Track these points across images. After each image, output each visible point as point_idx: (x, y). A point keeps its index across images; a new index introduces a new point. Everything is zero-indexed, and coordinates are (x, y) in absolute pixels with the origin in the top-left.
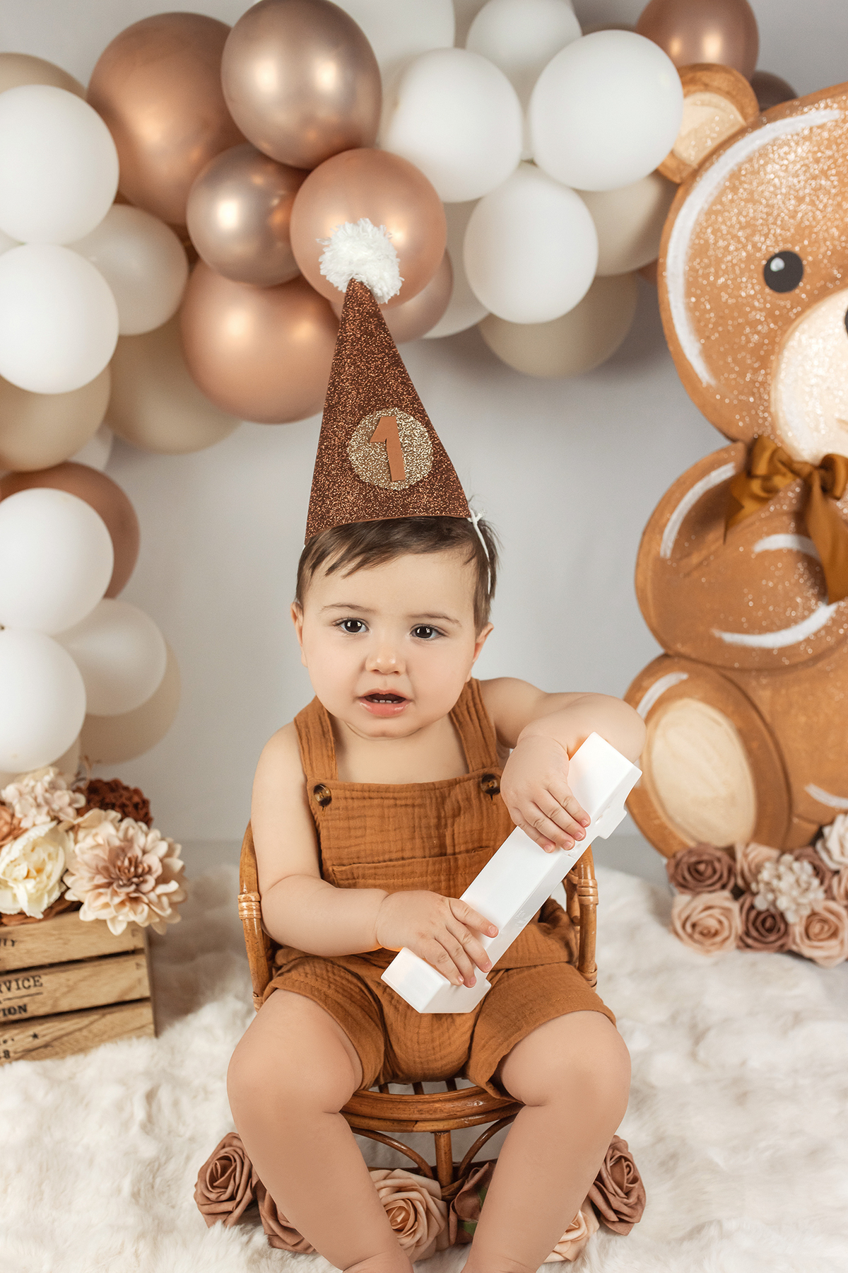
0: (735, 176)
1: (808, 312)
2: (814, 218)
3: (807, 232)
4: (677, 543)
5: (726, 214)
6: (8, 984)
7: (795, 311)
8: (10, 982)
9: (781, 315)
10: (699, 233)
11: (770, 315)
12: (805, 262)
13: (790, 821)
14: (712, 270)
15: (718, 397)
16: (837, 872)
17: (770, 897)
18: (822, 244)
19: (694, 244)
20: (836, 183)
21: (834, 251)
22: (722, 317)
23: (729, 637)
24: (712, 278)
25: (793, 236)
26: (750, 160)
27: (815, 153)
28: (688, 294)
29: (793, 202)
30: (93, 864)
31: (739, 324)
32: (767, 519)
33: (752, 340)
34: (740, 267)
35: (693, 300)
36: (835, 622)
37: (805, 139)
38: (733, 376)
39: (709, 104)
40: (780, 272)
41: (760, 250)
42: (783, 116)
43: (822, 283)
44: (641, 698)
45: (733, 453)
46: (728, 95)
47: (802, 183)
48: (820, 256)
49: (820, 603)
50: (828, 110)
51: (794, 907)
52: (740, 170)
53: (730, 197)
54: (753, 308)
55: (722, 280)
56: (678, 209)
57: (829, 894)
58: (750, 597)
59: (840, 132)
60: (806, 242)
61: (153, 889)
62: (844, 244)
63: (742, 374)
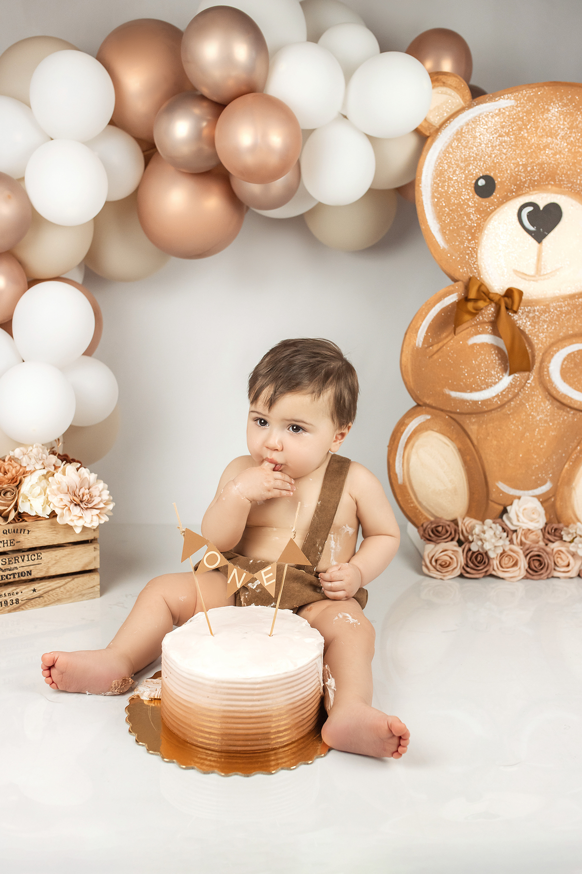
0: (459, 134)
1: (498, 209)
2: (501, 158)
3: (497, 164)
4: (426, 338)
5: (455, 153)
6: (23, 557)
7: (491, 208)
8: (24, 556)
9: (483, 210)
10: (440, 162)
11: (478, 211)
12: (496, 182)
13: (487, 504)
14: (446, 184)
15: (449, 255)
16: (515, 531)
17: (480, 543)
18: (505, 172)
19: (437, 169)
20: (513, 139)
21: (512, 176)
22: (451, 210)
23: (454, 394)
24: (446, 189)
25: (490, 167)
26: (468, 124)
27: (502, 122)
28: (433, 197)
29: (490, 148)
31: (461, 214)
32: (476, 325)
33: (468, 223)
34: (461, 183)
35: (436, 200)
36: (512, 386)
37: (497, 115)
38: (457, 243)
39: (446, 93)
40: (483, 186)
41: (473, 174)
42: (486, 102)
43: (506, 193)
44: (404, 430)
45: (457, 287)
46: (456, 89)
47: (495, 138)
48: (504, 179)
49: (504, 374)
50: (509, 100)
51: (493, 549)
52: (462, 129)
53: (456, 144)
54: (469, 206)
55: (451, 190)
56: (428, 150)
57: (511, 541)
58: (466, 370)
59: (515, 112)
60: (497, 171)
62: (517, 173)
63: (462, 243)
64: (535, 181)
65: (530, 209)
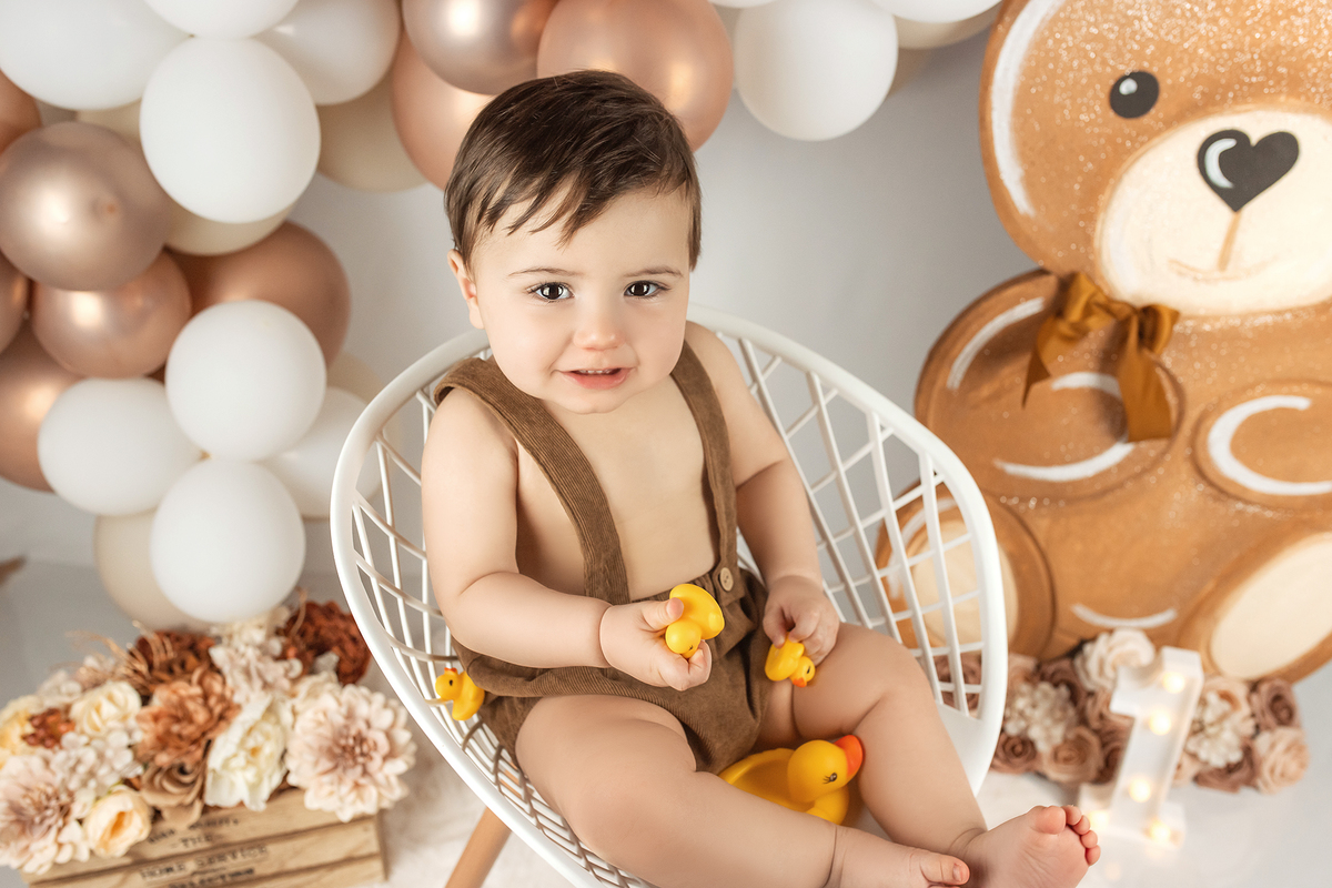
1: (1156, 140)
3: (1170, 50)
4: (968, 375)
5: (1076, 23)
8: (235, 852)
11: (1110, 142)
12: (1161, 86)
13: (1051, 633)
15: (1035, 229)
16: (1091, 694)
17: (1023, 724)
21: (1199, 74)
23: (1013, 469)
25: (1153, 53)
30: (316, 745)
40: (1130, 96)
45: (1043, 287)
48: (1182, 80)
49: (1116, 443)
51: (1044, 737)
55: (1057, 99)
56: (1017, 12)
61: (381, 769)
64: (1250, 85)
65: (1229, 144)
